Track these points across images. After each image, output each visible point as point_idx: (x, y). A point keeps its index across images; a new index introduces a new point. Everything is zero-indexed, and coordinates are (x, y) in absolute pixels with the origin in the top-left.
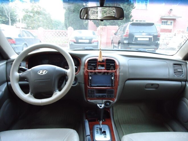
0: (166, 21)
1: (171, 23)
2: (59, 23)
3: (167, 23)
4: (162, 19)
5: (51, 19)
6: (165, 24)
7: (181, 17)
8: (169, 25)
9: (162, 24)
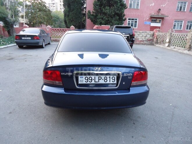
0: (155, 19)
1: (160, 21)
2: (57, 18)
3: (156, 21)
4: (151, 18)
5: (51, 16)
6: (154, 23)
7: (168, 16)
8: (158, 23)
9: (152, 22)
